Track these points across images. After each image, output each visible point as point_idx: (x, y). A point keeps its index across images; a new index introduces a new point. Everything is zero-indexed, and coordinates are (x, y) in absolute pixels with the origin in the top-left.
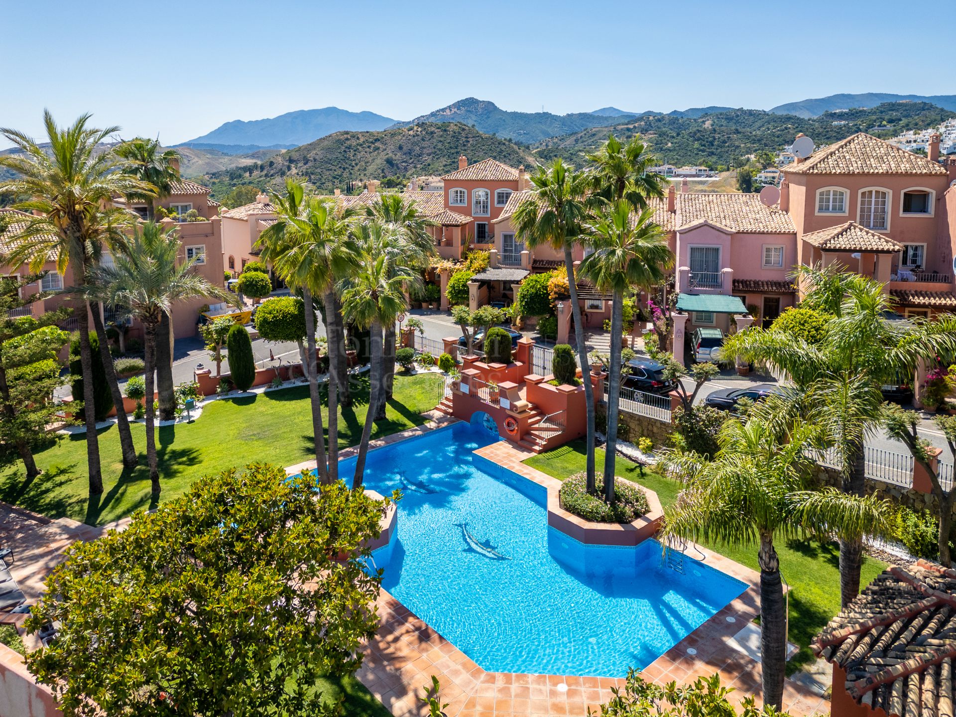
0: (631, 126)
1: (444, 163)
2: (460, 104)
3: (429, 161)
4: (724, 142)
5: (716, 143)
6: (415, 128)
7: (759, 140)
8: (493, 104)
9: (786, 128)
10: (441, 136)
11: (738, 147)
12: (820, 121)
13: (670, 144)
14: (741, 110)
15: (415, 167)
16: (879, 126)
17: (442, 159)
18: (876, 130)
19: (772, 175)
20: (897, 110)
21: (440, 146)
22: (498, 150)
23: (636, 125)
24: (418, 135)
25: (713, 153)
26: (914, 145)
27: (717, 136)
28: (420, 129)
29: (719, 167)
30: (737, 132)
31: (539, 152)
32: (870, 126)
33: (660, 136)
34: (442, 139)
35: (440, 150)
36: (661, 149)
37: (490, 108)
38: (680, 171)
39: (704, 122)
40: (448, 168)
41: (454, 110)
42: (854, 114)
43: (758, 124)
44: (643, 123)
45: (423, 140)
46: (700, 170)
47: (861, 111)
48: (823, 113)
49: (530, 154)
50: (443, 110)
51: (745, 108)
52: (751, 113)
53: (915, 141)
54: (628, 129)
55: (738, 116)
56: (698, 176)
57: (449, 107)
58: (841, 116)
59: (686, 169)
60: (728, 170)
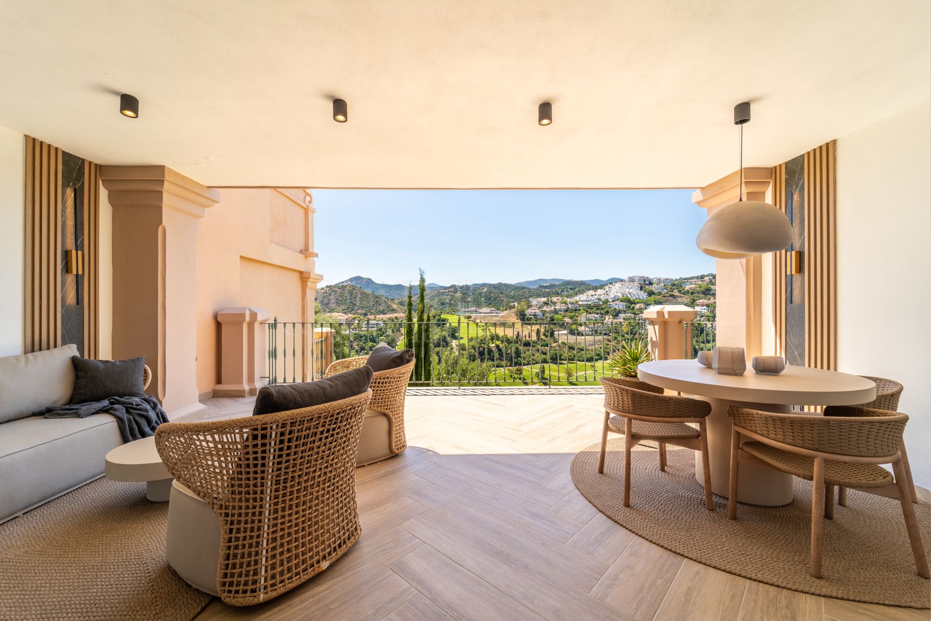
0: (447, 291)
1: (343, 308)
2: (352, 280)
3: (334, 307)
4: (496, 298)
5: (492, 299)
6: (325, 289)
7: (513, 298)
8: (371, 280)
9: (525, 292)
10: (341, 293)
11: (503, 301)
12: (537, 289)
13: (469, 299)
14: (500, 283)
15: (325, 311)
16: (567, 291)
17: (341, 306)
18: (565, 293)
19: (534, 311)
20: (570, 285)
21: (340, 298)
22: (376, 301)
23: (449, 290)
24: (327, 293)
25: (491, 304)
26: (596, 297)
27: (492, 295)
28: (328, 289)
29: (501, 308)
30: (502, 293)
31: (399, 302)
32: (563, 291)
33: (464, 294)
34: (341, 295)
35: (340, 301)
36: (465, 302)
37: (369, 282)
38: (481, 311)
39: (483, 289)
40: (345, 311)
41: (348, 283)
42: (552, 286)
43: (509, 290)
44: (453, 289)
45: (330, 295)
46: (492, 310)
47: (555, 285)
48: (538, 285)
49: (395, 303)
50: (343, 282)
51: (503, 283)
52: (505, 285)
53: (595, 295)
54: (445, 292)
55: (499, 286)
56: (491, 313)
57: (346, 281)
58: (546, 287)
59: (485, 310)
60: (506, 310)
